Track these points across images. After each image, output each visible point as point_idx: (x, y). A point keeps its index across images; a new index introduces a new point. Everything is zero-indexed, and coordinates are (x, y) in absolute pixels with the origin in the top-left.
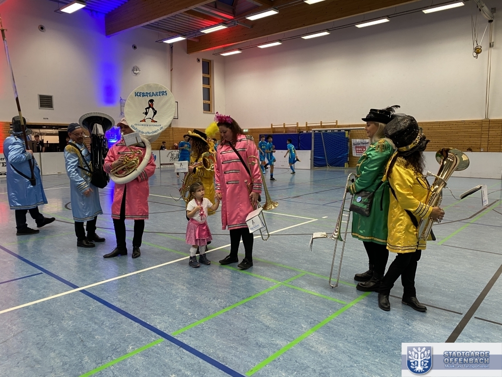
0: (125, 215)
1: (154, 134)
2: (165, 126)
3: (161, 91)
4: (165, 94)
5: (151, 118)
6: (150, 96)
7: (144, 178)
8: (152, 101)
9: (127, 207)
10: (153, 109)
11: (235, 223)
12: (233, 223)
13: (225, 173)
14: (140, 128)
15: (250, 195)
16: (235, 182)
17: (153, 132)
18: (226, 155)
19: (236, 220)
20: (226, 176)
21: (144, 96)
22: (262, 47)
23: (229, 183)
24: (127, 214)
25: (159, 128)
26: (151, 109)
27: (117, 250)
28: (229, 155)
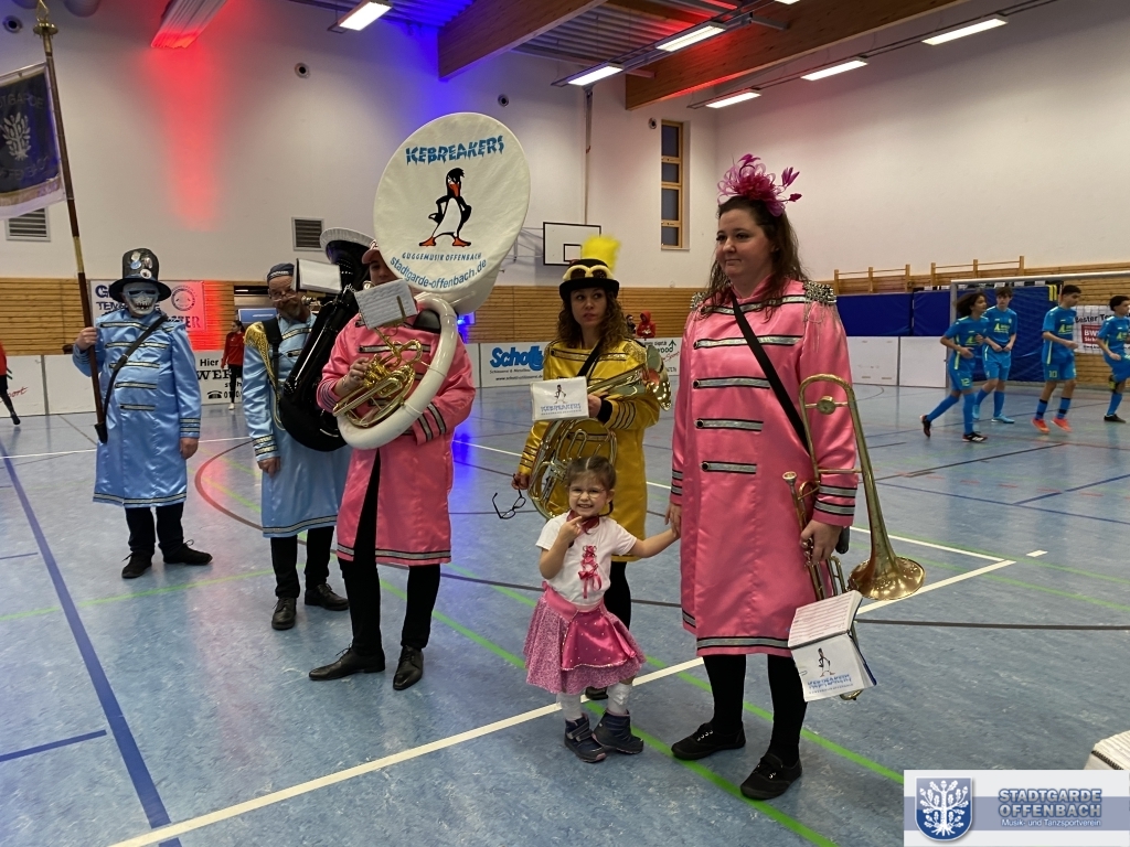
0: (374, 549)
1: (459, 285)
2: (493, 258)
3: (486, 139)
4: (497, 146)
5: (452, 234)
6: (451, 158)
7: (435, 429)
8: (456, 174)
9: (380, 522)
10: (460, 201)
11: (727, 629)
12: (723, 631)
13: (700, 425)
14: (417, 267)
15: (806, 532)
16: (738, 468)
17: (456, 280)
18: (714, 357)
19: (735, 620)
20: (703, 439)
21: (435, 157)
22: (813, 77)
23: (713, 466)
24: (381, 544)
25: (473, 265)
26: (453, 201)
27: (350, 655)
28: (725, 357)
